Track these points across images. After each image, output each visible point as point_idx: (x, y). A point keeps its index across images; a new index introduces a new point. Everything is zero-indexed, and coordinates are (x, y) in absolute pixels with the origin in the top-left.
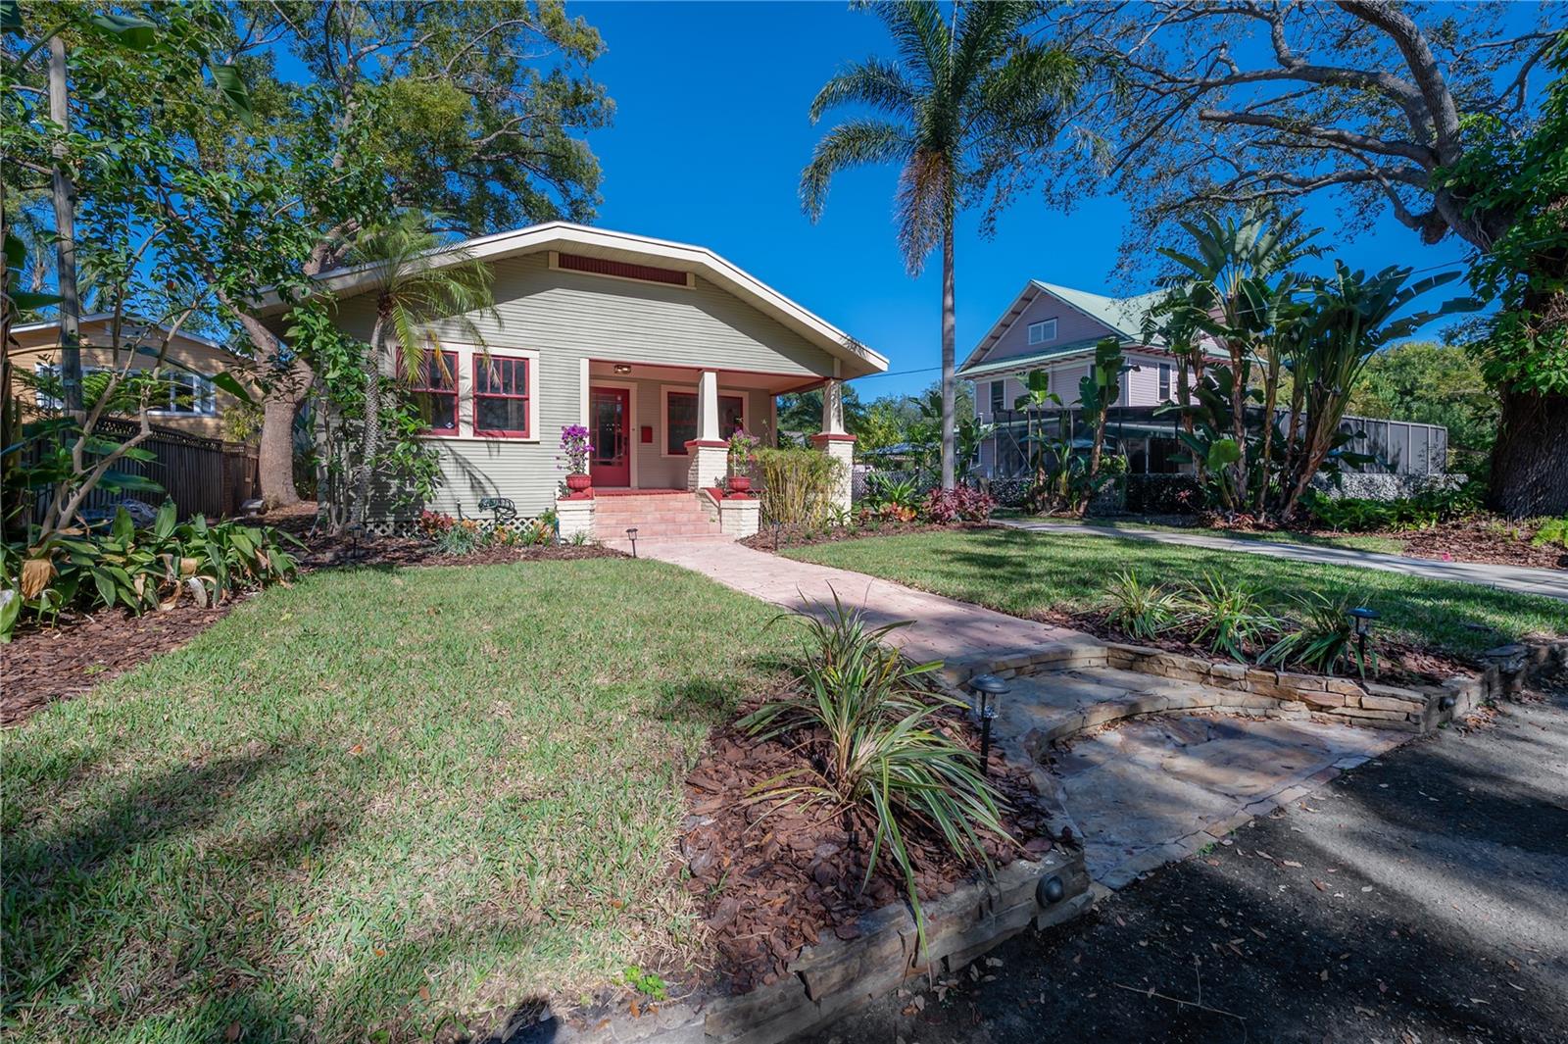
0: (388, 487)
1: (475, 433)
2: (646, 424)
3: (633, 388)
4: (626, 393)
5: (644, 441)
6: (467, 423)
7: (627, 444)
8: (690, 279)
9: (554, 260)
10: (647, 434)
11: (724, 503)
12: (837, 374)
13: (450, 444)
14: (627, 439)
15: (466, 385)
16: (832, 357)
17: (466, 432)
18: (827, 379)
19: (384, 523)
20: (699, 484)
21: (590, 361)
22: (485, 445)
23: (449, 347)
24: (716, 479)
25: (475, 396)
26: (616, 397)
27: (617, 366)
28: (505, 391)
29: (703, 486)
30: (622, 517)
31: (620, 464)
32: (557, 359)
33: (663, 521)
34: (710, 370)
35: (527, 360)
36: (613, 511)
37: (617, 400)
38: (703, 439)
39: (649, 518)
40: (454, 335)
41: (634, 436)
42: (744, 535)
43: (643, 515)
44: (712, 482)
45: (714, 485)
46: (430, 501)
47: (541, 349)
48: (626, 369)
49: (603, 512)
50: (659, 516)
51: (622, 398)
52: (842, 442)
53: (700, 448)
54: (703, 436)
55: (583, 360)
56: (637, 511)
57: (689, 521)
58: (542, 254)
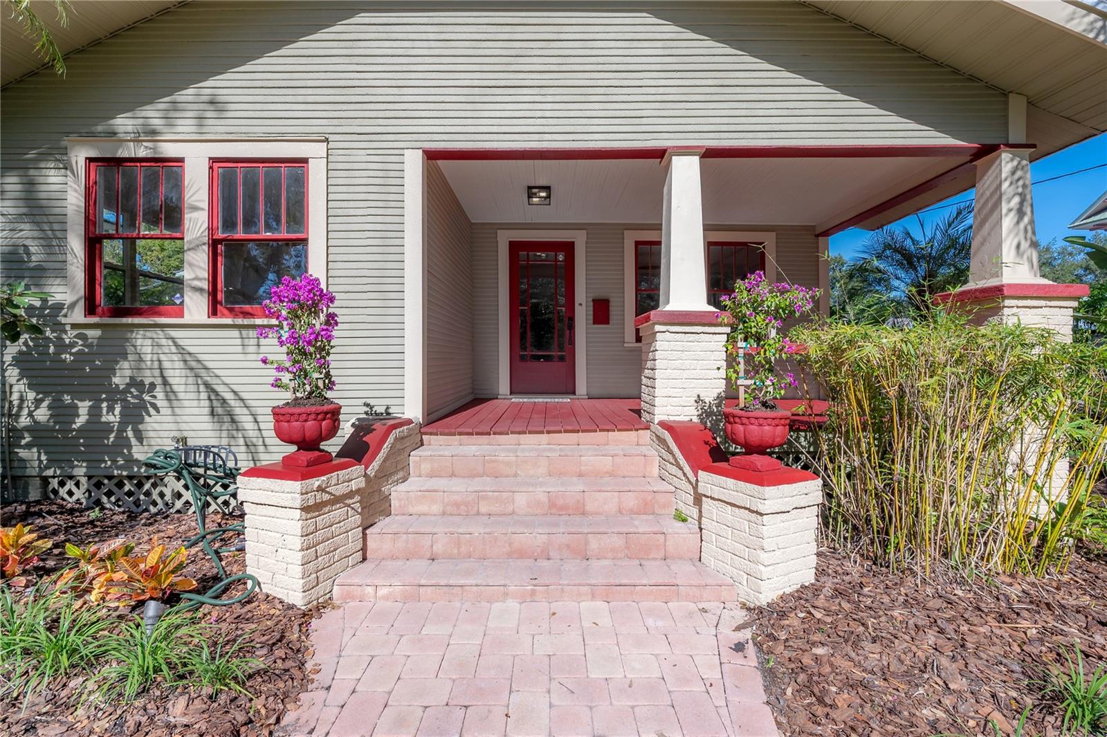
0: (73, 412)
1: (214, 312)
2: (601, 294)
3: (579, 240)
4: (569, 248)
5: (597, 321)
6: (201, 290)
7: (571, 327)
10: (601, 312)
11: (710, 482)
12: (1017, 133)
13: (174, 333)
14: (572, 319)
16: (1005, 94)
17: (196, 307)
18: (987, 150)
19: (71, 477)
20: (657, 410)
21: (432, 156)
22: (236, 333)
23: (169, 150)
24: (698, 400)
25: (214, 244)
26: (556, 255)
27: (530, 188)
28: (268, 227)
29: (665, 418)
30: (456, 497)
31: (562, 359)
32: (361, 156)
33: (554, 511)
34: (685, 151)
35: (305, 161)
36: (453, 475)
37: (556, 260)
38: (668, 308)
39: (521, 500)
40: (185, 126)
41: (582, 314)
42: (767, 595)
43: (505, 495)
44: (687, 413)
45: (687, 419)
46: (140, 439)
47: (331, 138)
48: (543, 194)
49: (432, 475)
50: (543, 498)
51: (561, 257)
52: (1042, 303)
53: (658, 328)
54: (668, 302)
55: (406, 151)
56: (507, 476)
57: (620, 512)
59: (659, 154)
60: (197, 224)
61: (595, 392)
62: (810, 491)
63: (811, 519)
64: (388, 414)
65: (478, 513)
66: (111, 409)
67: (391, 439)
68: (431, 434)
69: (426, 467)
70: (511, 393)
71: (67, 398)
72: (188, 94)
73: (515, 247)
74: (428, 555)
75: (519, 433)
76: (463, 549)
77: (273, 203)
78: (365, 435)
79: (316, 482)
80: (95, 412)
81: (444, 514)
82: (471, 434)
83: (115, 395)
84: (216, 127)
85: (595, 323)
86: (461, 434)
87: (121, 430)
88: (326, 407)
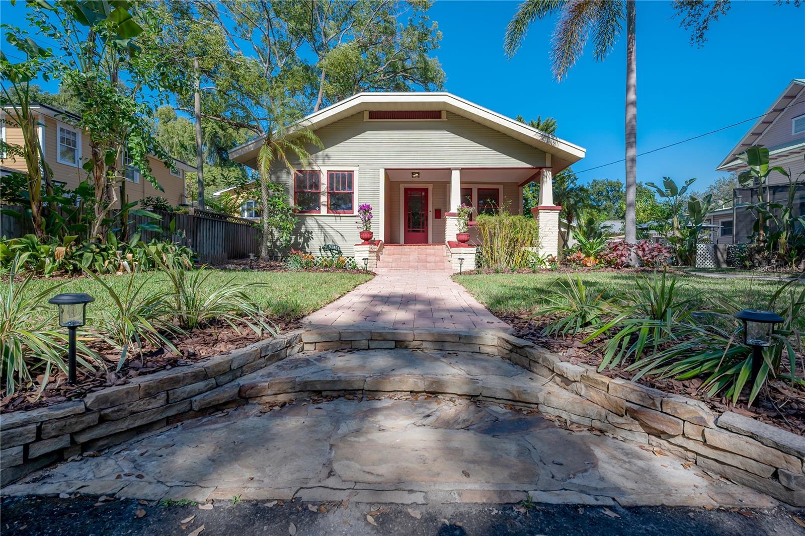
1: (328, 211)
2: (438, 208)
3: (430, 188)
4: (426, 190)
5: (436, 218)
6: (324, 205)
7: (427, 220)
8: (444, 115)
9: (367, 115)
10: (438, 214)
11: (454, 250)
12: (548, 164)
13: (316, 217)
14: (427, 217)
16: (545, 153)
17: (324, 210)
18: (541, 169)
20: (447, 239)
21: (386, 169)
22: (333, 218)
23: (316, 168)
24: (456, 235)
25: (328, 193)
26: (421, 193)
27: (412, 174)
28: (342, 189)
29: (449, 241)
31: (423, 231)
32: (368, 170)
33: (419, 260)
34: (456, 169)
35: (353, 171)
36: (393, 254)
38: (450, 212)
40: (320, 162)
41: (431, 215)
42: (463, 270)
44: (454, 238)
46: (308, 247)
47: (360, 165)
48: (417, 175)
50: (417, 258)
51: (423, 194)
52: (551, 211)
53: (448, 217)
54: (450, 210)
55: (380, 169)
56: (407, 254)
58: (361, 113)
59: (450, 169)
60: (324, 188)
62: (474, 250)
63: (473, 256)
66: (300, 238)
67: (380, 244)
68: (386, 245)
69: (387, 252)
72: (320, 153)
73: (406, 190)
77: (344, 184)
79: (370, 248)
80: (296, 239)
82: (396, 246)
83: (301, 235)
84: (330, 162)
86: (394, 246)
87: (303, 243)
88: (370, 234)
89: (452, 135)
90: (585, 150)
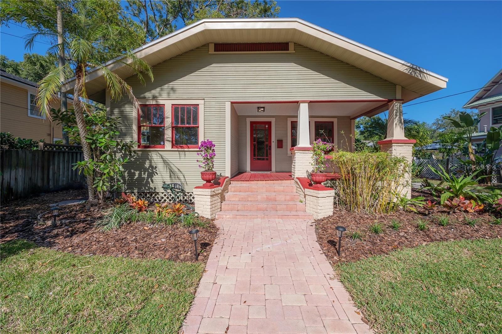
0: (135, 175)
1: (172, 147)
2: (280, 138)
3: (273, 121)
4: (269, 123)
5: (278, 147)
6: (169, 141)
7: (270, 149)
8: (291, 47)
9: (212, 47)
10: (280, 144)
11: (308, 191)
12: (399, 96)
13: (160, 153)
14: (270, 147)
15: (168, 122)
16: (395, 85)
17: (168, 146)
18: (391, 101)
19: (133, 193)
20: (295, 174)
21: (232, 103)
22: (178, 153)
23: (161, 102)
24: (307, 171)
25: (173, 127)
26: (265, 126)
27: (258, 107)
28: (188, 123)
29: (298, 176)
30: (242, 196)
31: (267, 159)
32: (213, 103)
33: (268, 200)
34: (304, 102)
35: (198, 105)
36: (240, 191)
37: (265, 127)
38: (299, 146)
39: (259, 197)
40: (165, 95)
41: (274, 145)
42: (320, 217)
43: (255, 196)
44: (304, 175)
45: (304, 177)
46: (153, 182)
47: (205, 98)
48: (262, 109)
49: (234, 191)
50: (265, 197)
51: (267, 126)
52: (403, 145)
53: (296, 152)
54: (299, 144)
55: (226, 102)
56: (255, 192)
57: (285, 200)
58: (206, 46)
59: (297, 102)
61: (278, 170)
62: (332, 192)
63: (331, 200)
64: (221, 175)
65: (248, 201)
66: (144, 174)
67: (225, 181)
68: (233, 181)
69: (233, 189)
70: (251, 171)
71: (132, 171)
72: (166, 86)
73: (252, 123)
74: (237, 210)
75: (257, 181)
76: (245, 208)
77: (189, 118)
78: (218, 180)
79: (213, 190)
80: (140, 175)
81: (239, 201)
82: (244, 181)
83: (146, 170)
84: (173, 95)
85: (278, 148)
86: (241, 181)
87: (147, 179)
88: (213, 172)
89: (300, 68)
90: (447, 80)
